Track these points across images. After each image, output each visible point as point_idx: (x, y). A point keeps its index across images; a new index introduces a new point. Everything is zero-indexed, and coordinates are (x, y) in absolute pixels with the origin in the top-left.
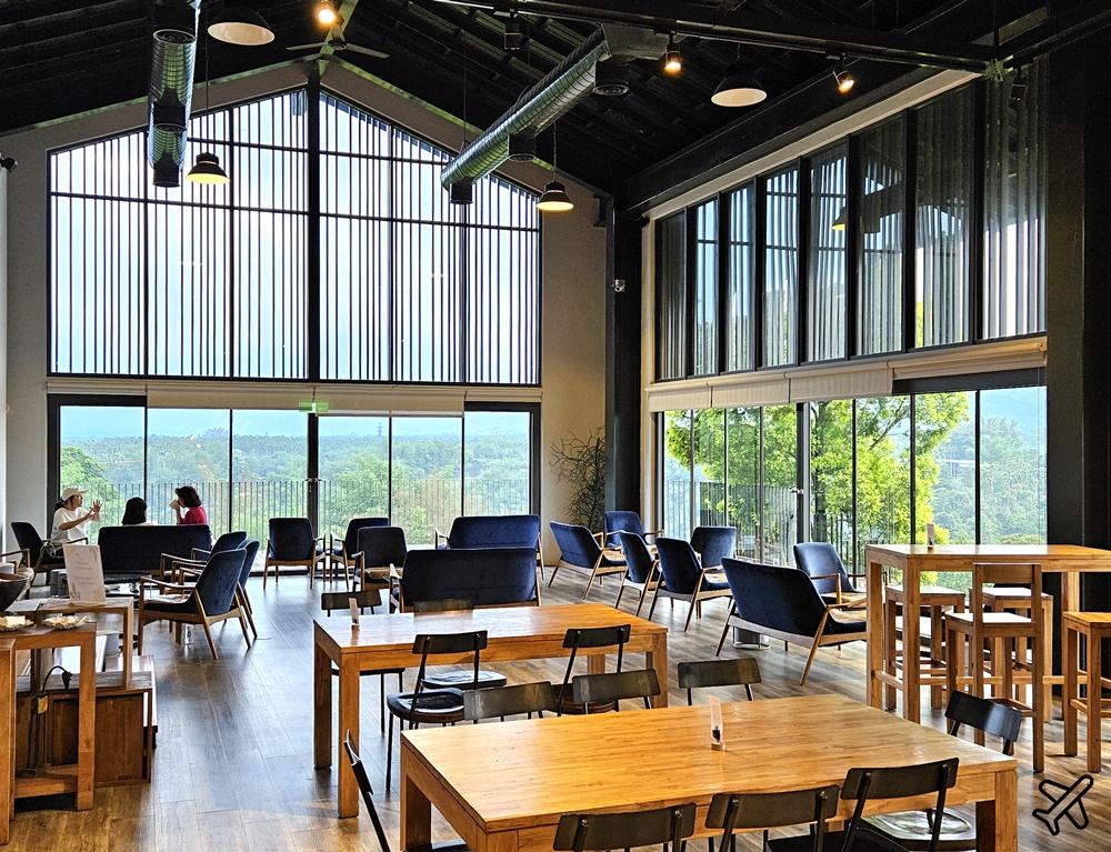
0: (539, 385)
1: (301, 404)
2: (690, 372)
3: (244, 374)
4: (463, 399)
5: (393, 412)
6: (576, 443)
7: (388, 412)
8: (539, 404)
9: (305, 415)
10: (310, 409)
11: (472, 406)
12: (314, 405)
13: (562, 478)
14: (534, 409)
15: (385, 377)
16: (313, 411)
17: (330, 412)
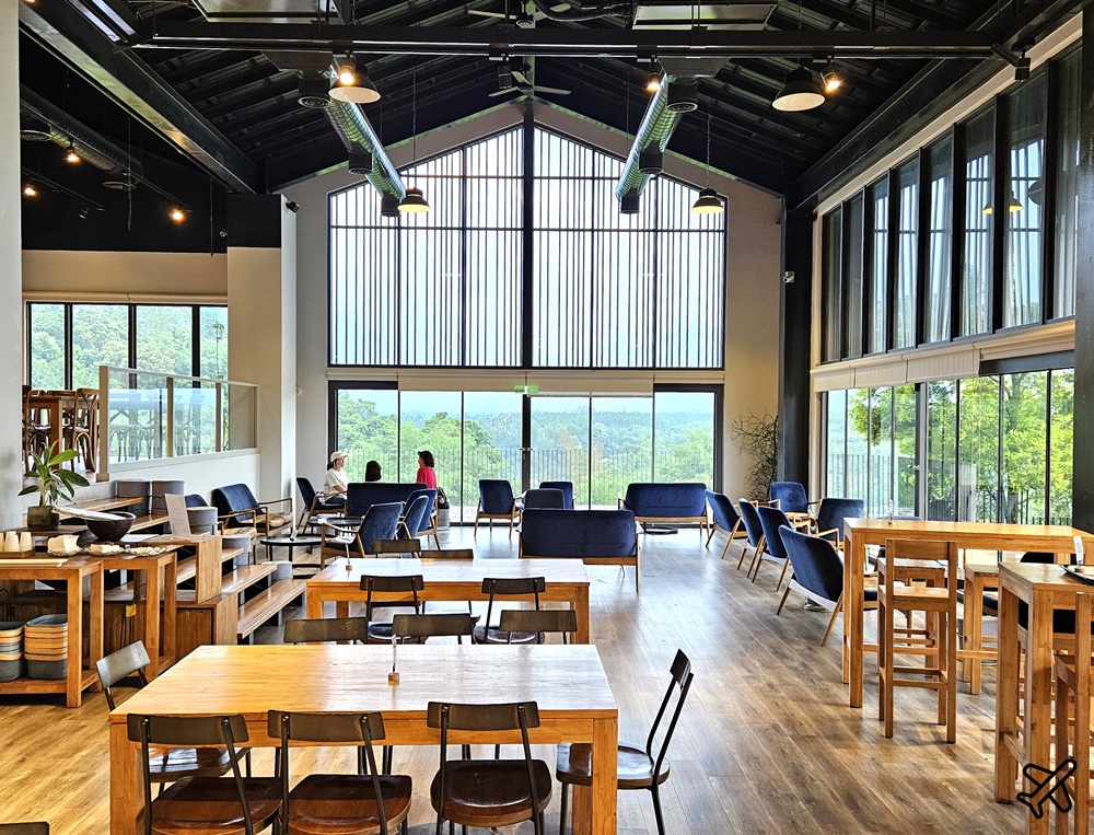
0: (722, 369)
1: (516, 387)
2: (844, 355)
3: (474, 364)
4: (652, 382)
5: (593, 393)
6: (753, 420)
7: (588, 393)
8: (722, 385)
9: (520, 395)
10: (523, 391)
11: (659, 388)
12: (526, 388)
13: (743, 451)
14: (718, 390)
15: (587, 364)
16: (526, 393)
17: (539, 393)
